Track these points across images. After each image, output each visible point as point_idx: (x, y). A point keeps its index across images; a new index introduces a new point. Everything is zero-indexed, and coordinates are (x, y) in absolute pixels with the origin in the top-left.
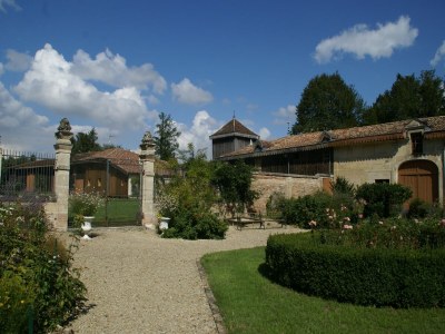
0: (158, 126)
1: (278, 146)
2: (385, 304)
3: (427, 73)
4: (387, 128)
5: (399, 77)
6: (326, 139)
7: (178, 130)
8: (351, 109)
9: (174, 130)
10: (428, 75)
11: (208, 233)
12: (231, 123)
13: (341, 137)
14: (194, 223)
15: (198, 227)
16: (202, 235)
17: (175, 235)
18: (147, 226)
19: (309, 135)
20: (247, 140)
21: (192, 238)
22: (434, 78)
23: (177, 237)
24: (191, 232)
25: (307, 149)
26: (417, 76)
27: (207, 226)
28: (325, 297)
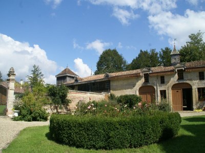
0: (33, 71)
1: (86, 80)
2: (100, 148)
3: (153, 50)
4: (134, 72)
5: (141, 51)
6: (107, 76)
7: (42, 73)
8: (121, 65)
9: (40, 73)
10: (153, 51)
11: (38, 118)
12: (66, 70)
13: (114, 75)
14: (31, 113)
15: (33, 115)
16: (35, 119)
17: (21, 119)
18: (9, 115)
19: (100, 75)
20: (73, 77)
21: (29, 121)
22: (155, 52)
23: (22, 120)
24: (29, 117)
25: (98, 81)
26: (149, 51)
27: (37, 114)
28: (70, 145)
